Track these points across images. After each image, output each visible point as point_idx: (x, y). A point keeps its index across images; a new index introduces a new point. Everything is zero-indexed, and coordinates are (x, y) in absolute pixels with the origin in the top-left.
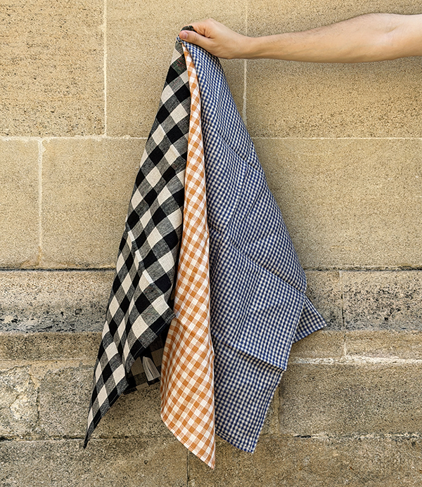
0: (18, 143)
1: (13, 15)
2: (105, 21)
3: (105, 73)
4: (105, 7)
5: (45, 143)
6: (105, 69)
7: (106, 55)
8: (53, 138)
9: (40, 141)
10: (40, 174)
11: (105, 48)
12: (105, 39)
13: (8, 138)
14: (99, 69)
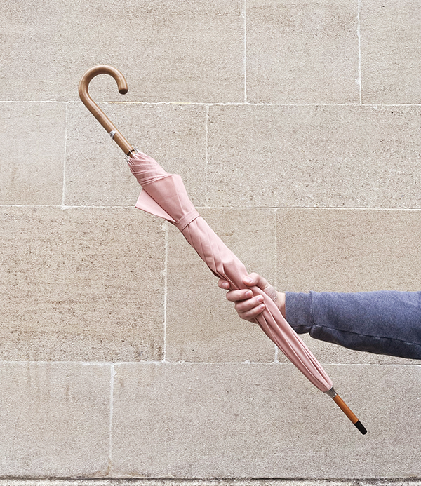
0: (95, 368)
1: (95, 263)
2: (166, 267)
3: (165, 308)
4: (166, 255)
5: (116, 368)
6: (165, 306)
7: (166, 294)
8: (123, 363)
9: (112, 365)
10: (112, 394)
11: (166, 288)
12: (166, 281)
13: (87, 364)
14: (160, 305)
